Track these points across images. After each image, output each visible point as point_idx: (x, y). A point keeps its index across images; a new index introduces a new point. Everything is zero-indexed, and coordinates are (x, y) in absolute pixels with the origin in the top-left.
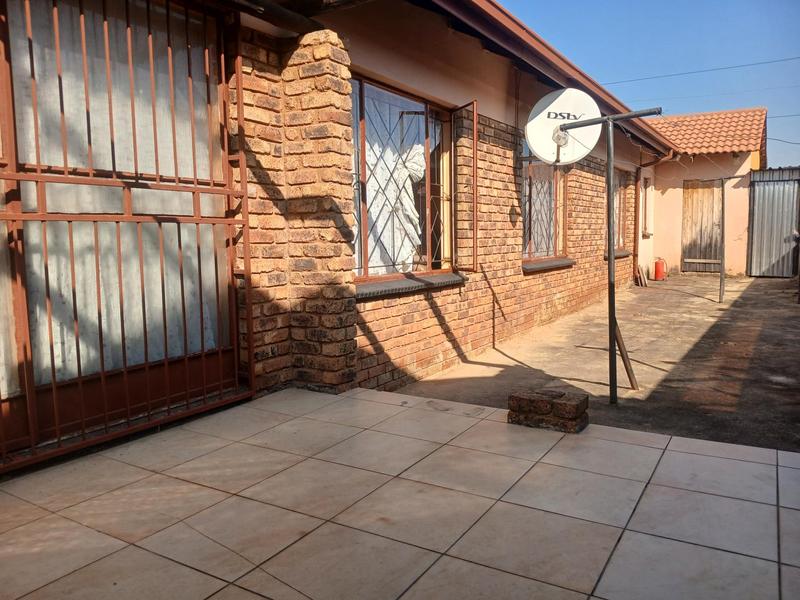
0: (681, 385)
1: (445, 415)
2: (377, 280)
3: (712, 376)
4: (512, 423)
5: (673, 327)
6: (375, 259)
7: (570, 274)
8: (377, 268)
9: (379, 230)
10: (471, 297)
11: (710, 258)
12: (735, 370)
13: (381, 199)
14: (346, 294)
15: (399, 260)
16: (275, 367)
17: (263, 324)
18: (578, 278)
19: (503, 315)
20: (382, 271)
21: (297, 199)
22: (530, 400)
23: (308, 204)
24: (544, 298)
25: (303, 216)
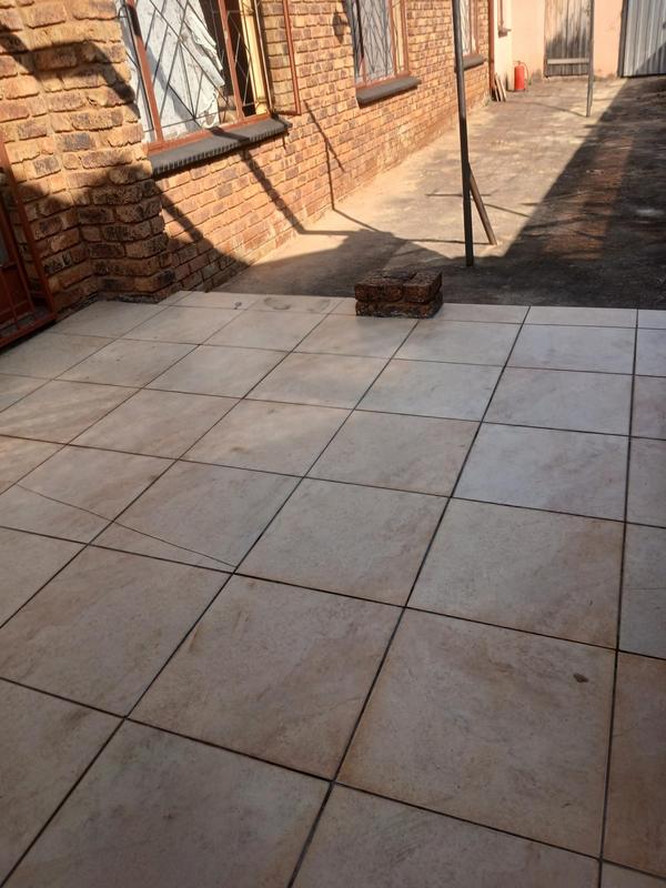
0: (542, 232)
1: (287, 315)
2: (178, 143)
3: (576, 216)
4: (362, 315)
5: (535, 154)
6: (169, 116)
7: (415, 97)
8: (173, 126)
9: (166, 72)
10: (298, 148)
11: (577, 57)
12: (601, 205)
13: (160, 26)
14: (140, 176)
15: (201, 111)
16: (74, 279)
17: (44, 228)
18: (425, 102)
19: (340, 165)
20: (181, 129)
21: (45, 48)
22: (379, 287)
23: (61, 55)
24: (387, 135)
25: (60, 73)
